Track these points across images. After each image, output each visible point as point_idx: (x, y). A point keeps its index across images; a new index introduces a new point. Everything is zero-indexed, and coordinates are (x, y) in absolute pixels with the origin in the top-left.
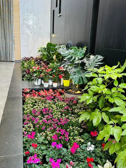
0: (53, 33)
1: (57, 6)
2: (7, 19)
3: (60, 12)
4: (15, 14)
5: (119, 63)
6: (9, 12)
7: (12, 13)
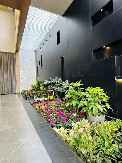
0: (38, 77)
1: (40, 64)
2: (13, 71)
3: (42, 67)
4: (17, 69)
5: (77, 81)
6: (14, 68)
7: (15, 68)
